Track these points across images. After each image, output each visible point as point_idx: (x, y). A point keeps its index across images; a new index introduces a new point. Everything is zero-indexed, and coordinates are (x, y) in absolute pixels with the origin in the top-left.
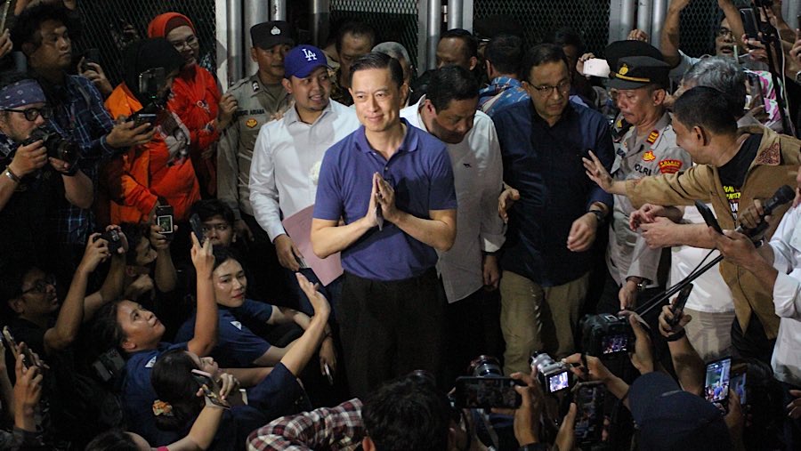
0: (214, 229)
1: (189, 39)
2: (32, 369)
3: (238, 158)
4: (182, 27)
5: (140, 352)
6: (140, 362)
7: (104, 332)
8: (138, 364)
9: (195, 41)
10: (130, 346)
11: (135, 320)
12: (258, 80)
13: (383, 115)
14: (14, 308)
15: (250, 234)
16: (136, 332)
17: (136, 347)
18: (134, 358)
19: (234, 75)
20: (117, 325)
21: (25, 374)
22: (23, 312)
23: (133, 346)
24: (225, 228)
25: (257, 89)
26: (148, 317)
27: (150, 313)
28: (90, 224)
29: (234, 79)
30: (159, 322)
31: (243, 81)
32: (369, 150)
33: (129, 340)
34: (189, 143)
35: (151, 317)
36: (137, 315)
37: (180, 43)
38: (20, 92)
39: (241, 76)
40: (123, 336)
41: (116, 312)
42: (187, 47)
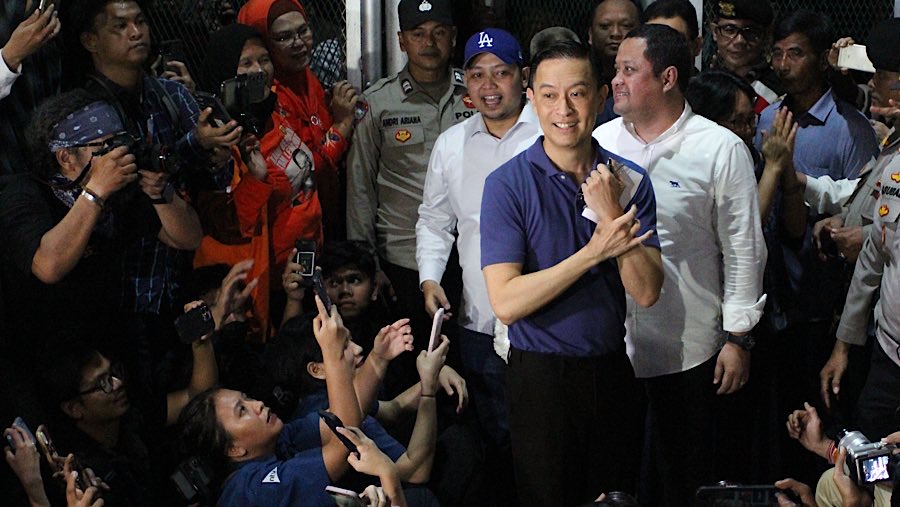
0: (345, 283)
1: (301, 30)
2: (90, 491)
3: (375, 185)
4: (291, 13)
5: (253, 460)
6: (254, 474)
7: (201, 438)
8: (251, 479)
9: (309, 33)
10: (238, 452)
11: (241, 415)
12: (409, 77)
13: (578, 121)
14: (68, 412)
15: (392, 291)
16: (245, 434)
17: (246, 453)
18: (245, 469)
19: (371, 74)
20: (216, 426)
21: (79, 498)
22: (82, 419)
23: (242, 452)
24: (360, 281)
25: (409, 90)
26: (258, 409)
27: (260, 403)
28: (166, 285)
29: (371, 78)
30: (274, 416)
31: (386, 80)
32: (556, 172)
33: (236, 444)
34: (313, 169)
35: (262, 409)
36: (243, 408)
37: (288, 35)
38: (94, 119)
39: (379, 74)
40: (227, 440)
41: (213, 407)
42: (298, 41)
